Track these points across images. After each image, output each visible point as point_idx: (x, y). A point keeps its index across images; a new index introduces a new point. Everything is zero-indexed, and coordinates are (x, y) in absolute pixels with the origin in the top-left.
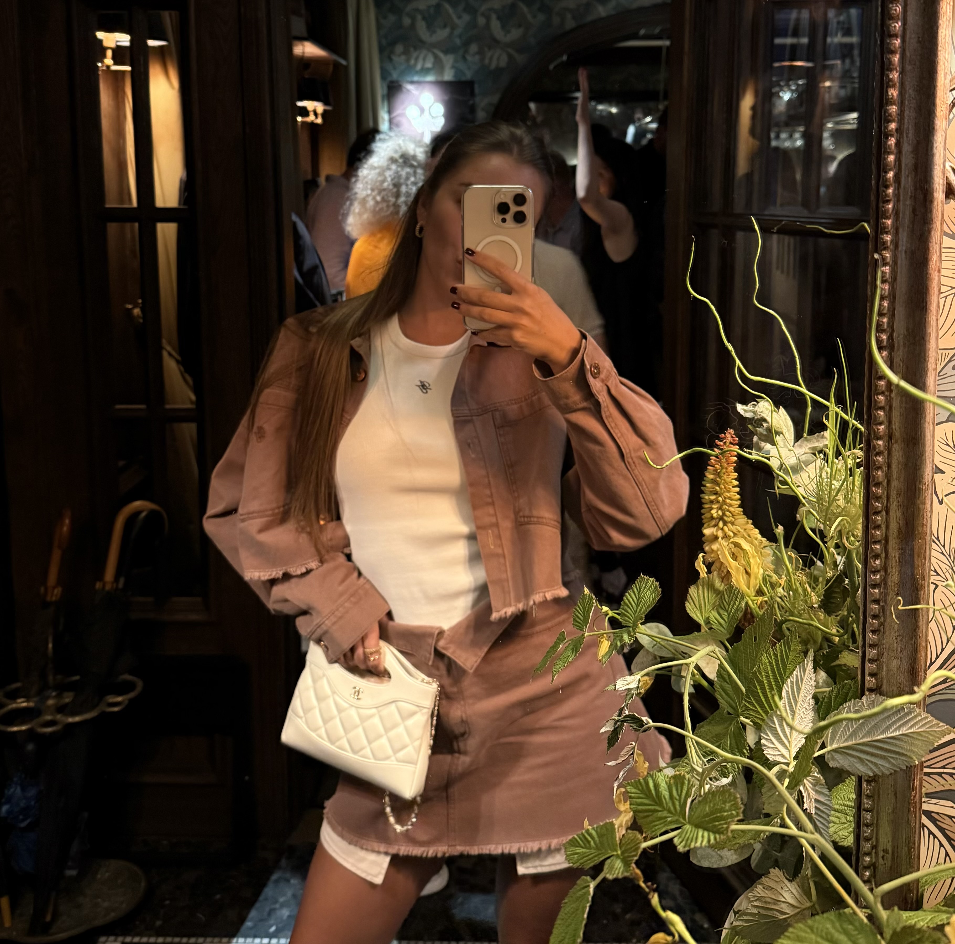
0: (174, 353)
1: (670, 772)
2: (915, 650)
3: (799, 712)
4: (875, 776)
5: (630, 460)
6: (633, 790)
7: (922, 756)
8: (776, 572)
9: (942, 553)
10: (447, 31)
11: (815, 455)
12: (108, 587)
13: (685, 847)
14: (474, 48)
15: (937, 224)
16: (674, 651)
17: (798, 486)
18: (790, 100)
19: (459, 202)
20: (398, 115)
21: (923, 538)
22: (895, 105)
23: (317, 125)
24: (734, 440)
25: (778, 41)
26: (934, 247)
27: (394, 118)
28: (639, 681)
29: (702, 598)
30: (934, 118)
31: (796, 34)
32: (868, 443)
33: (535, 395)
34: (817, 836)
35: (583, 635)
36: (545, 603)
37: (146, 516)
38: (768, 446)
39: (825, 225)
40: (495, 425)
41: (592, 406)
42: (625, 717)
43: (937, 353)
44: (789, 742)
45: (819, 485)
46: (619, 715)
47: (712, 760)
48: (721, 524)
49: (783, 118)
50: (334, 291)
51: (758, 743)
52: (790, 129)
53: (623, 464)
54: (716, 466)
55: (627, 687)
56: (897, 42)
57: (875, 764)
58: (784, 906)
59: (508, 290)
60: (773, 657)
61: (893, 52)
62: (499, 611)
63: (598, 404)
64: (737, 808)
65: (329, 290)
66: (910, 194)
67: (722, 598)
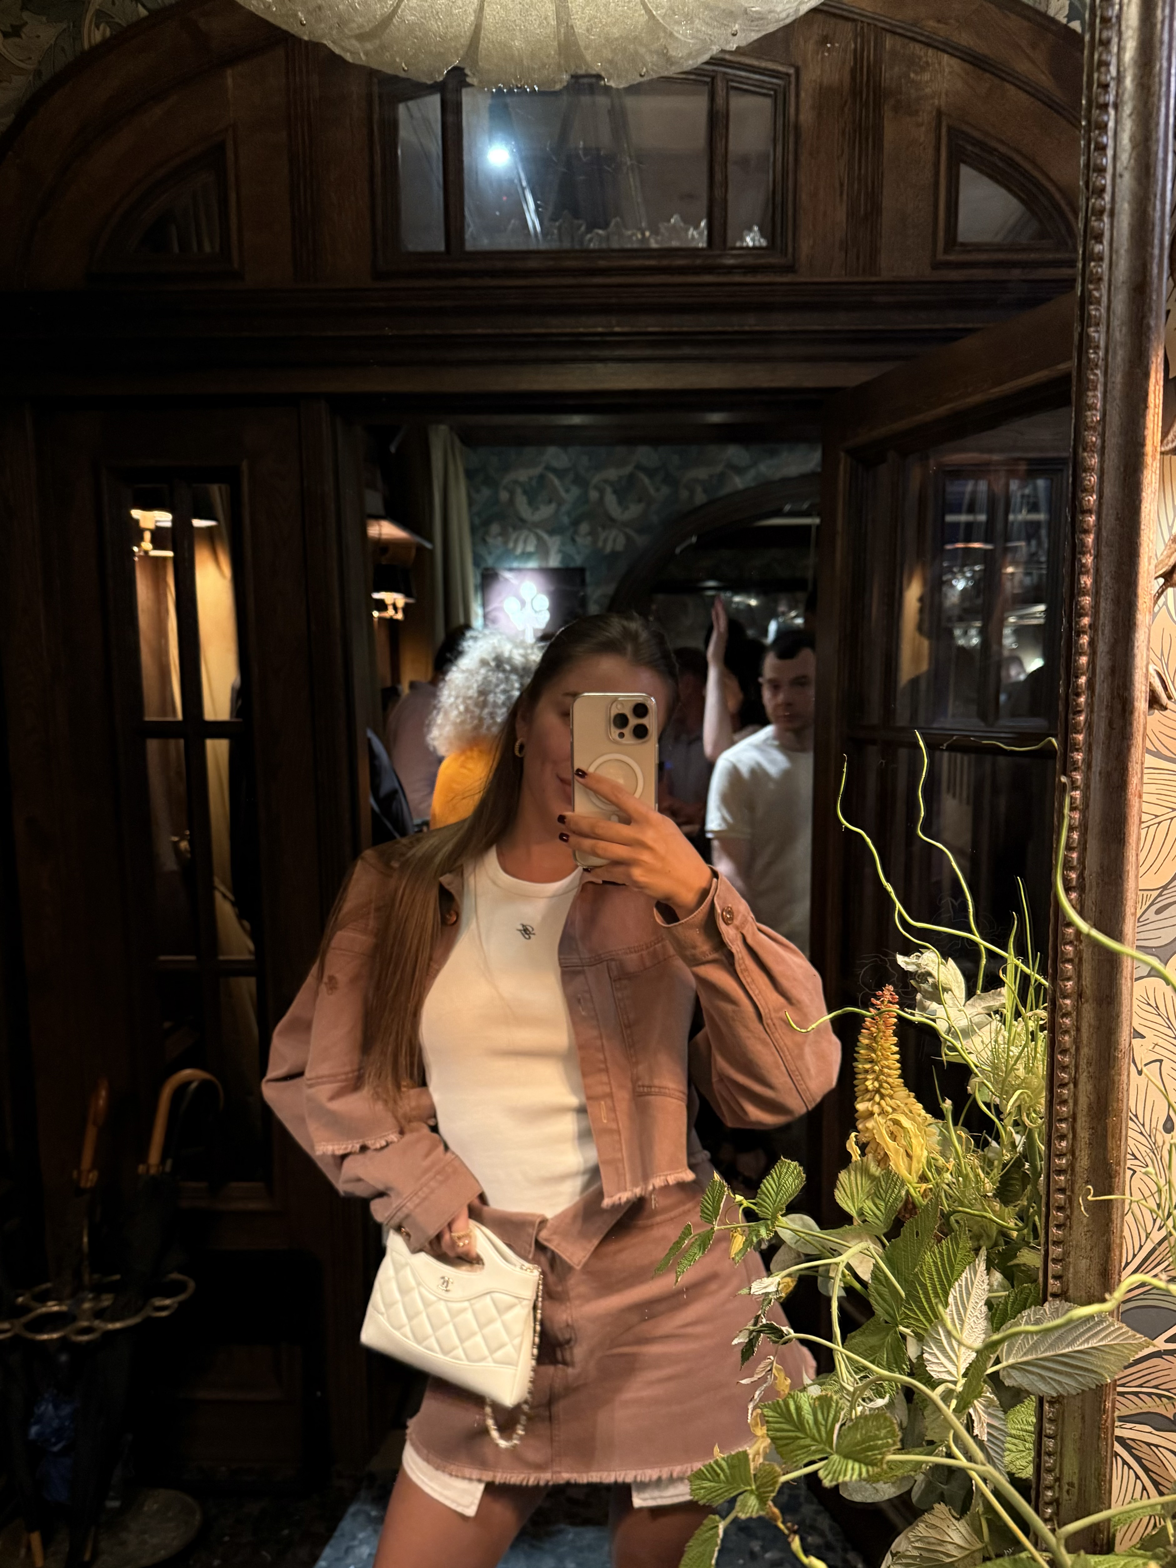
0: (229, 894)
1: (815, 1391)
2: (1108, 1249)
3: (969, 1321)
4: (1059, 1396)
5: (769, 1021)
6: (771, 1413)
7: (1116, 1373)
8: (943, 1154)
9: (1141, 1133)
10: (553, 506)
11: (990, 1015)
12: (153, 1171)
13: (831, 1481)
14: (584, 528)
15: (1138, 739)
16: (820, 1248)
17: (970, 1053)
18: (964, 590)
19: (566, 715)
20: (495, 609)
21: (1118, 1115)
22: (1089, 595)
23: (397, 621)
24: (893, 999)
25: (950, 518)
26: (1134, 768)
27: (489, 612)
28: (779, 1284)
29: (854, 1185)
30: (1135, 612)
31: (971, 510)
32: (1054, 1002)
33: (658, 942)
34: (990, 1468)
35: (712, 1229)
36: (667, 1187)
37: (197, 1088)
38: (934, 1006)
39: (1006, 741)
40: (610, 978)
41: (724, 958)
42: (761, 1327)
43: (1137, 895)
44: (957, 1356)
45: (995, 1052)
46: (755, 1324)
47: (865, 1377)
48: (877, 1098)
49: (956, 612)
50: (417, 821)
51: (920, 1357)
52: (963, 625)
53: (761, 1028)
54: (872, 1029)
55: (764, 1291)
56: (1092, 519)
57: (1059, 1383)
58: (950, 1547)
59: (627, 819)
60: (938, 1256)
61: (1086, 532)
62: (612, 1196)
63: (730, 955)
64: (892, 1434)
65: (412, 819)
66: (1105, 703)
67: (878, 1186)
